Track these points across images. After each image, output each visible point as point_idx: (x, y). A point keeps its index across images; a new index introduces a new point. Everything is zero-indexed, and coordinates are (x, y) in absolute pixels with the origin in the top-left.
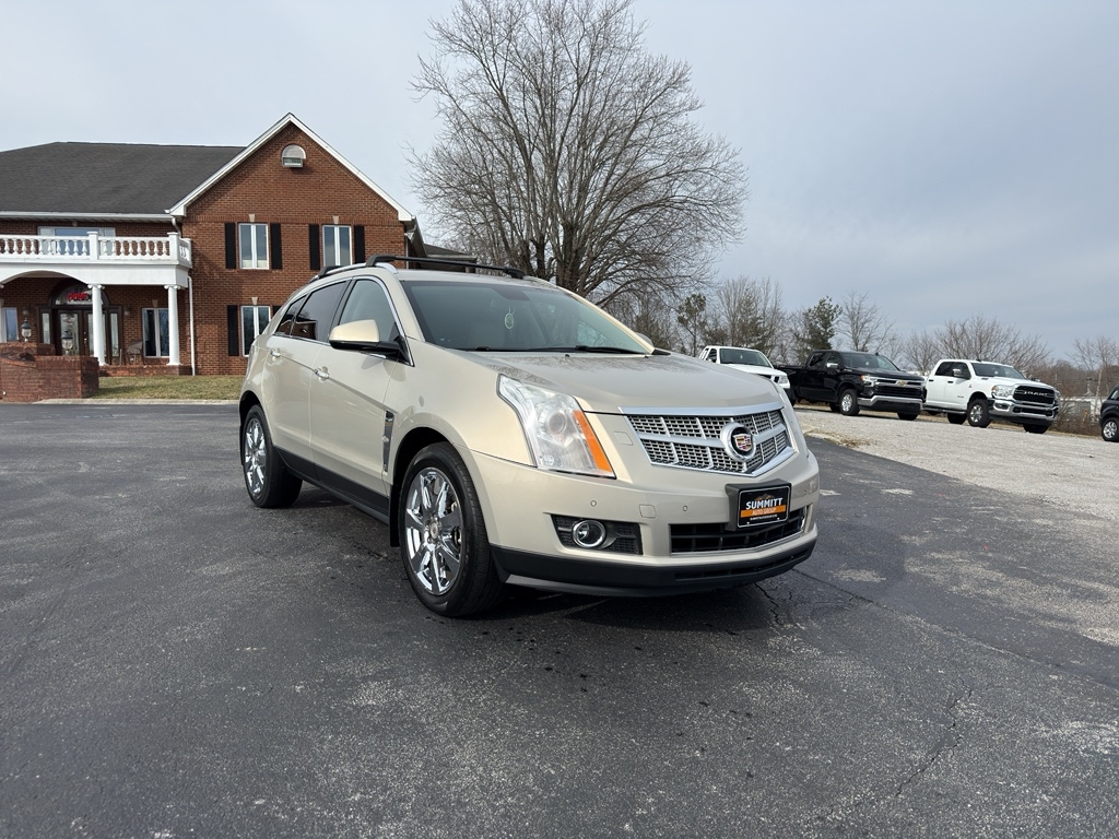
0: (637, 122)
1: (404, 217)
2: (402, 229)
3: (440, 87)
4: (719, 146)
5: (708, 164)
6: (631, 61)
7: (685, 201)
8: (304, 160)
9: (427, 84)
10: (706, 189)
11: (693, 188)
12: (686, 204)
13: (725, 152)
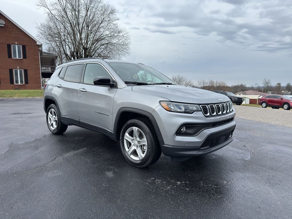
0: (102, 22)
1: (38, 43)
2: (38, 47)
3: (46, 6)
4: (124, 30)
5: (121, 34)
6: (100, 5)
7: (115, 44)
8: (4, 25)
9: (41, 5)
10: (120, 41)
11: (117, 40)
12: (115, 45)
13: (125, 32)
